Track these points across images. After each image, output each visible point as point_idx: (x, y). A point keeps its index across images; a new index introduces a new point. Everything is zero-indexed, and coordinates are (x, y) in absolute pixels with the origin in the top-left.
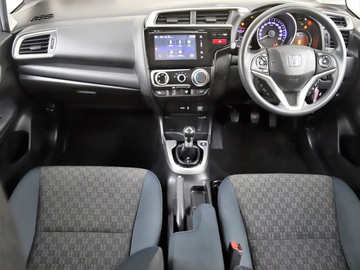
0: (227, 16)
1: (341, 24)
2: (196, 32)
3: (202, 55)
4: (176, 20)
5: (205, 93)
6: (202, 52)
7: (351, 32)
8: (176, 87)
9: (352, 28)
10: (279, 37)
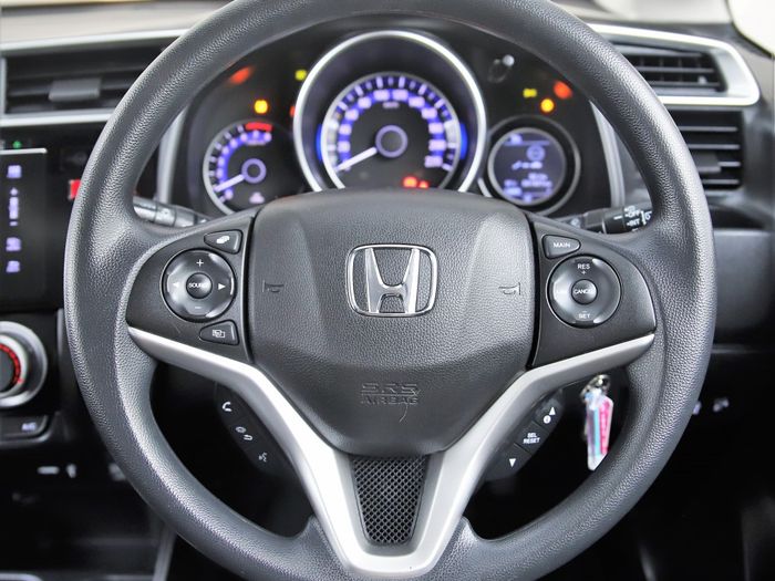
1: (702, 81)
5: (43, 438)
6: (13, 245)
7: (748, 117)
9: (753, 98)
10: (431, 153)
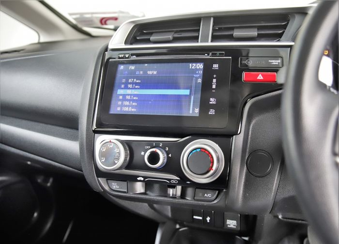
0: (285, 27)
2: (206, 56)
3: (213, 106)
4: (170, 36)
6: (213, 101)
8: (145, 177)
